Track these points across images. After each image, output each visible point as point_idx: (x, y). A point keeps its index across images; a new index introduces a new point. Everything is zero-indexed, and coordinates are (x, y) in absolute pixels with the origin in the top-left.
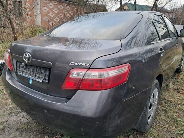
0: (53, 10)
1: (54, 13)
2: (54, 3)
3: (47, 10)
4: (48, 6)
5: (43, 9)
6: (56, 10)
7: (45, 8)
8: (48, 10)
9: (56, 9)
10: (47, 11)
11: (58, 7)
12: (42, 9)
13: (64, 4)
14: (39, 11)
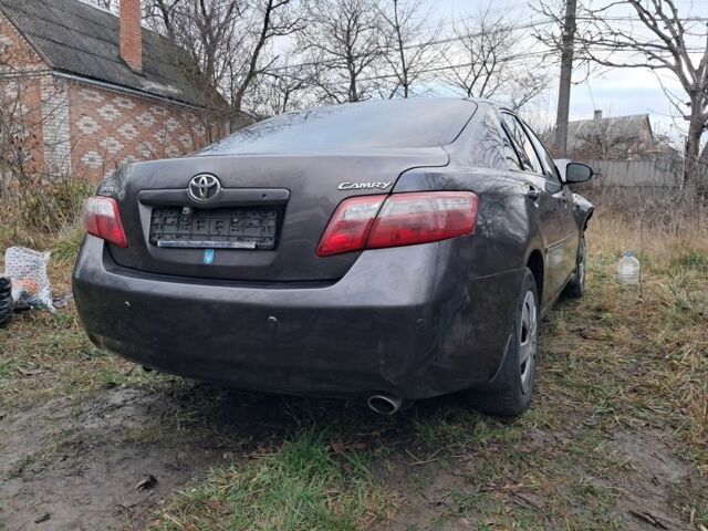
0: (119, 130)
1: (121, 139)
2: (120, 105)
3: (96, 127)
4: (99, 113)
5: (80, 124)
6: (128, 130)
7: (87, 119)
8: (100, 127)
9: (129, 126)
10: (94, 133)
11: (138, 118)
12: (77, 123)
13: (158, 110)
14: (65, 128)
